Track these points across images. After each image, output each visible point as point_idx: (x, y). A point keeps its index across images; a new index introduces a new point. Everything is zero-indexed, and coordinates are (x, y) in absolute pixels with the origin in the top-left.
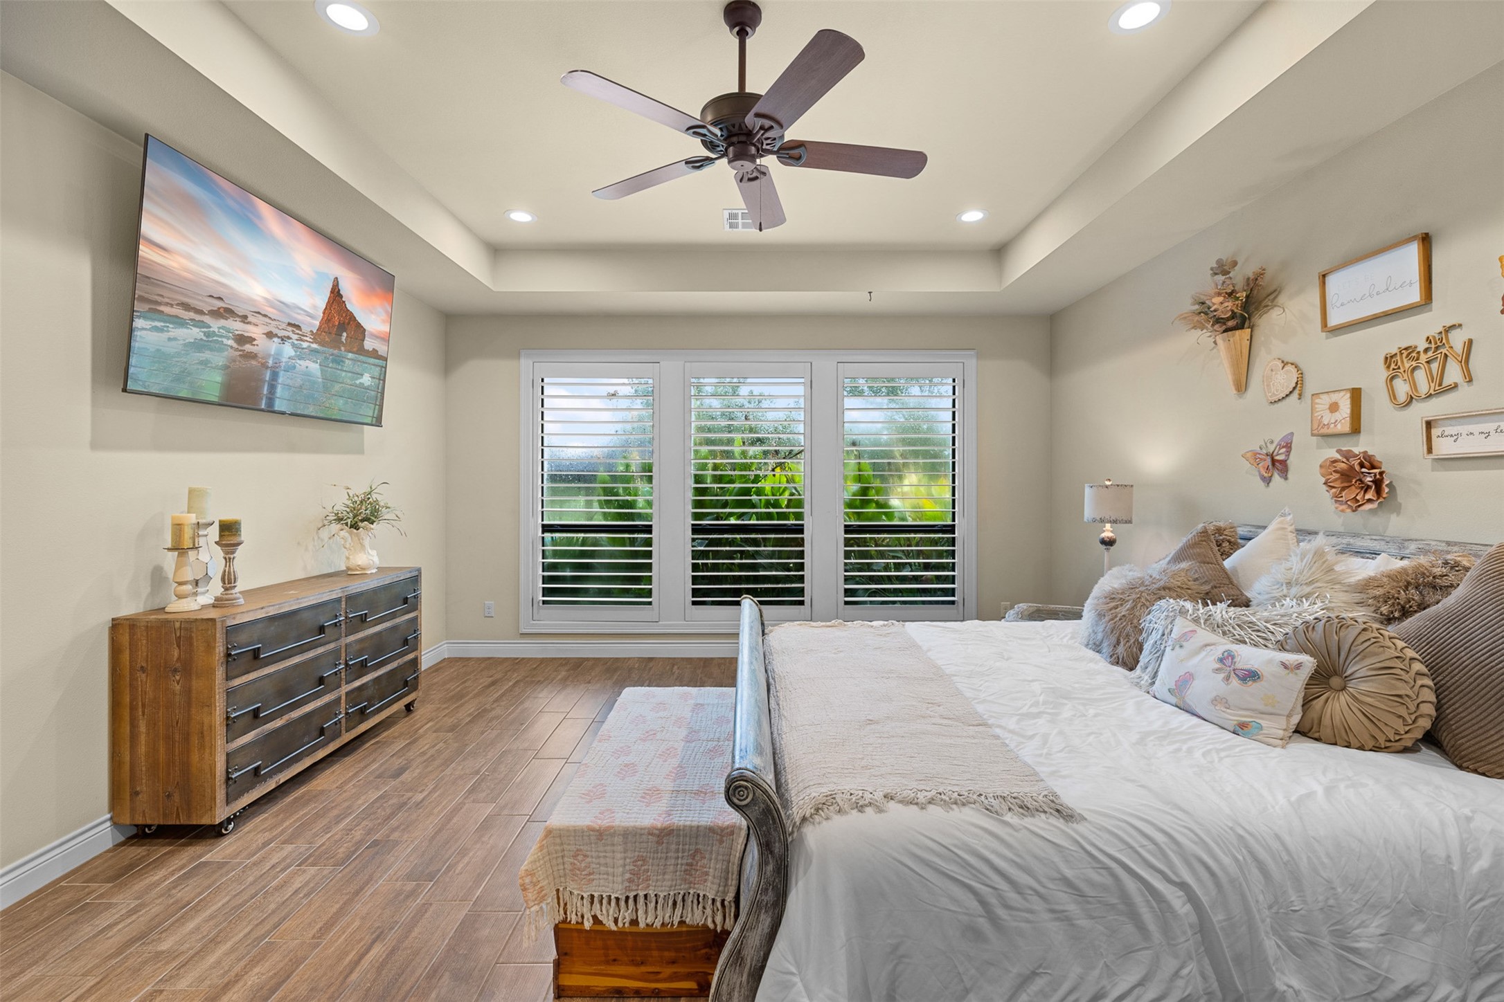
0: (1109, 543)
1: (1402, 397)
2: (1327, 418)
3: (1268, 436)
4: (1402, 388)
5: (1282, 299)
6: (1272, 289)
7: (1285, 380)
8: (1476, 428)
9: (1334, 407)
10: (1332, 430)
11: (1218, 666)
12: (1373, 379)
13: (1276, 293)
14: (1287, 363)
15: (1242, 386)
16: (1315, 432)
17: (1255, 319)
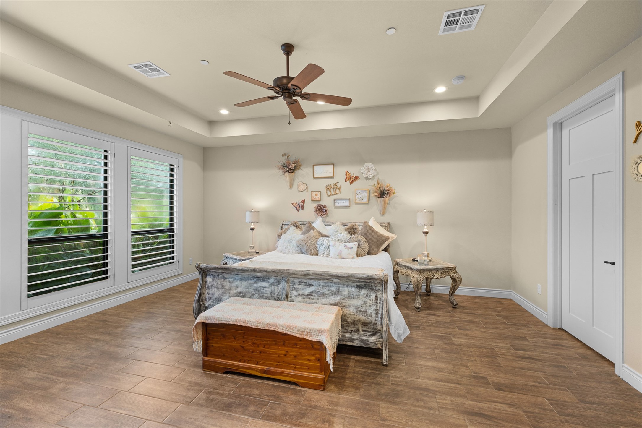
0: (253, 229)
1: (329, 194)
2: (315, 197)
3: (298, 200)
4: (329, 193)
5: (301, 168)
6: (299, 165)
7: (303, 187)
8: (342, 201)
9: (316, 195)
10: (316, 200)
11: (345, 248)
12: (324, 190)
13: (301, 166)
14: (304, 183)
15: (291, 187)
16: (312, 200)
17: (295, 171)
